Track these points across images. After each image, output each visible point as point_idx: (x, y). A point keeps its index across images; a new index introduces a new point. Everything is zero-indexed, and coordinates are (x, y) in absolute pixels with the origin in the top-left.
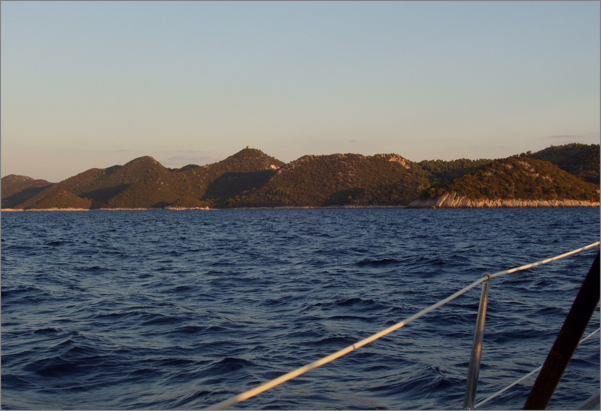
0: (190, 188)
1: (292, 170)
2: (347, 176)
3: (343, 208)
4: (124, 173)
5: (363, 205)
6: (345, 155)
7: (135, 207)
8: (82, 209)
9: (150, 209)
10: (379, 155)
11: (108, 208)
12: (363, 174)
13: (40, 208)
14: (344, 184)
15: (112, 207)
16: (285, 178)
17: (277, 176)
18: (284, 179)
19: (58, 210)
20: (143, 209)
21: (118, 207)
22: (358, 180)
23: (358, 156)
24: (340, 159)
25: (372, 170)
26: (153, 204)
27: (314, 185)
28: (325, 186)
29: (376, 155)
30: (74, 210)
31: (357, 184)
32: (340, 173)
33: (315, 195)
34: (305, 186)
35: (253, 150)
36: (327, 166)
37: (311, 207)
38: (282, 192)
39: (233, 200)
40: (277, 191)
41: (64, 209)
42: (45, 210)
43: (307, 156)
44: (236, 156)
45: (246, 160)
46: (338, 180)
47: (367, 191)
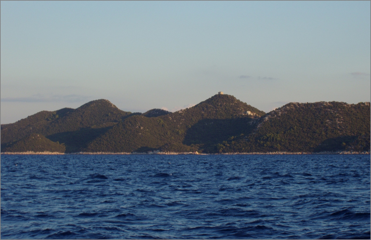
0: (169, 133)
1: (279, 117)
2: (336, 124)
3: (338, 154)
4: (82, 116)
5: (358, 152)
6: (329, 102)
7: (118, 151)
8: (58, 153)
9: (134, 153)
10: (362, 103)
11: (89, 152)
12: (351, 122)
13: (15, 151)
14: (333, 131)
15: (93, 151)
16: (273, 124)
17: (264, 122)
18: (272, 126)
19: (34, 153)
20: (127, 153)
21: (99, 151)
22: (347, 127)
23: (342, 104)
24: (325, 107)
25: (358, 118)
26: (137, 149)
27: (303, 132)
28: (315, 132)
29: (359, 104)
30: (50, 153)
31: (346, 132)
32: (328, 120)
33: (307, 141)
34: (294, 132)
35: (226, 96)
36: (314, 114)
37: (304, 153)
38: (273, 138)
39: (222, 145)
40: (268, 138)
41: (41, 153)
42: (21, 153)
43: (292, 104)
44: (209, 101)
45: (221, 106)
46: (327, 127)
47: (360, 138)
